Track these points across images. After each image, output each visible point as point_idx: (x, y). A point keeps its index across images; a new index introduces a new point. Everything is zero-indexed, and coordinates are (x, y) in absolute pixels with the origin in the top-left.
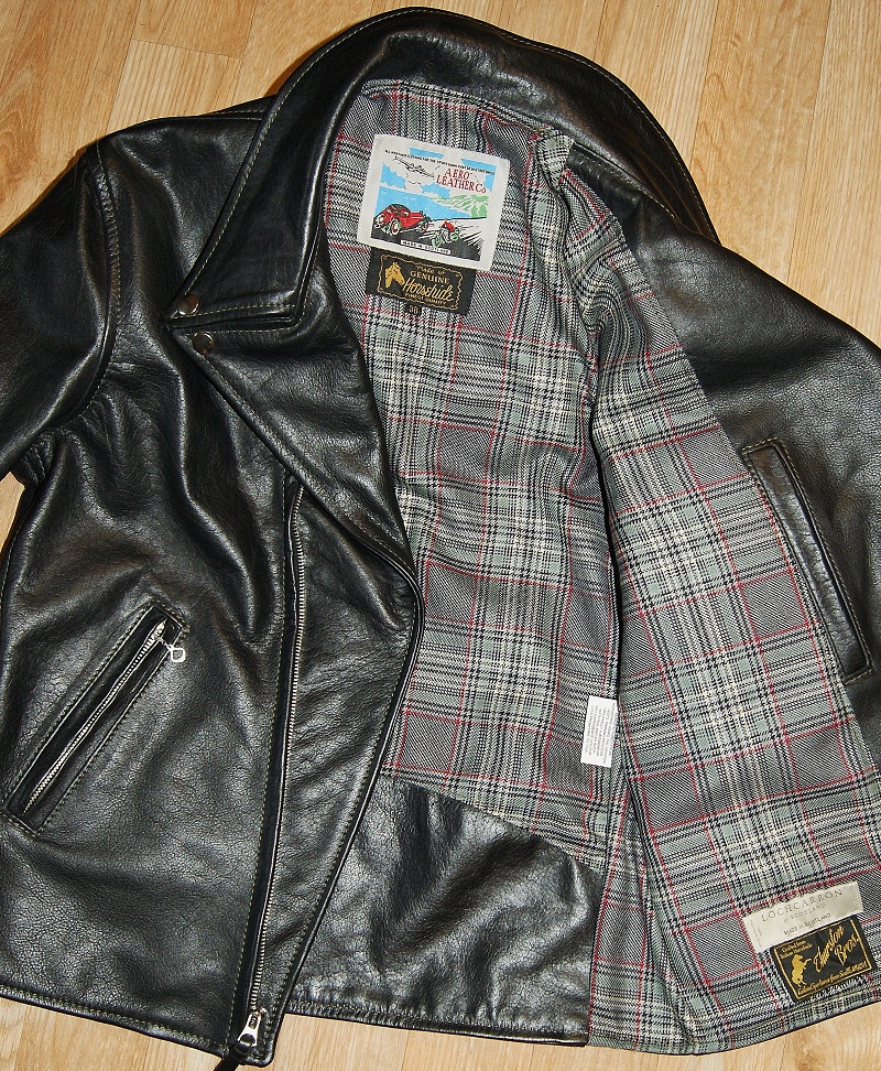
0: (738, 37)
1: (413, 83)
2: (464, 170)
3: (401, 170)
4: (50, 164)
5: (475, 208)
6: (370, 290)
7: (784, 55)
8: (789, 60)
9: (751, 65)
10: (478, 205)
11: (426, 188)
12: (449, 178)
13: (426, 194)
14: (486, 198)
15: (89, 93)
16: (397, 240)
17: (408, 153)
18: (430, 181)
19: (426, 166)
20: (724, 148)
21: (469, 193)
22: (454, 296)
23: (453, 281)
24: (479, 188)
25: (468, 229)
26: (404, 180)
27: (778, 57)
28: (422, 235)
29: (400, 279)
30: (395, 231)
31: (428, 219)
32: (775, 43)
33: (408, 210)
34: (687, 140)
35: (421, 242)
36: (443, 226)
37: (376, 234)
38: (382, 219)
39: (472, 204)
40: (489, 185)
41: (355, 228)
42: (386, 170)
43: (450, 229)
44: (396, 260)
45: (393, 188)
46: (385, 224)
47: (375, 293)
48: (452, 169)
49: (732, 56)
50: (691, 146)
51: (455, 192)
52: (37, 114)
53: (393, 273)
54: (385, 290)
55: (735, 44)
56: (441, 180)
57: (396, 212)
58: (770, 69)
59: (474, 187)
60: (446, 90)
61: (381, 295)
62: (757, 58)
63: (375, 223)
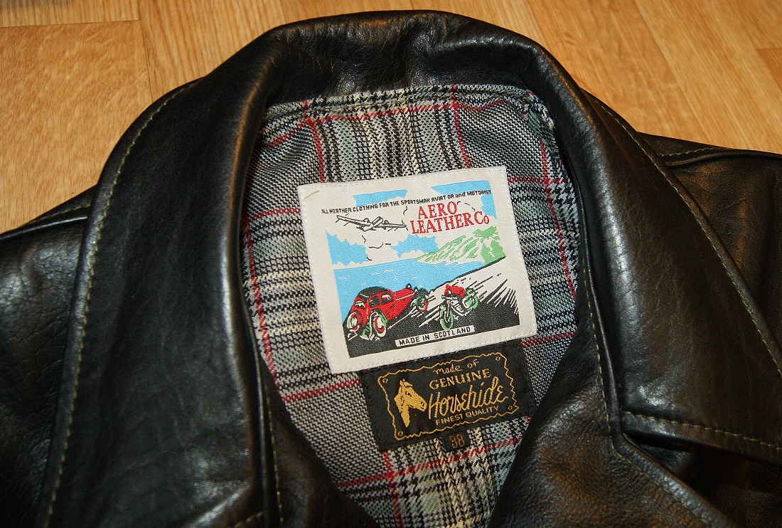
1: (330, 100)
2: (445, 202)
3: (351, 234)
5: (485, 250)
6: (385, 443)
7: (620, 41)
8: (625, 43)
9: (597, 58)
10: (488, 242)
11: (402, 248)
12: (426, 221)
13: (405, 256)
14: (493, 230)
17: (353, 204)
18: (403, 235)
21: (469, 231)
22: (506, 391)
23: (495, 369)
24: (480, 218)
25: (487, 283)
26: (364, 249)
27: (616, 45)
28: (422, 319)
29: (417, 402)
30: (381, 330)
31: (423, 292)
32: (604, 33)
33: (386, 291)
35: (425, 330)
36: (446, 294)
37: (356, 348)
38: (355, 321)
39: (479, 245)
40: (490, 208)
41: (321, 351)
42: (332, 240)
43: (459, 293)
44: (402, 376)
45: (352, 265)
46: (362, 326)
47: (394, 445)
48: (425, 206)
51: (444, 237)
53: (408, 399)
54: (407, 431)
55: (570, 43)
56: (417, 227)
57: (372, 299)
59: (472, 219)
60: (379, 94)
61: (404, 444)
63: (346, 331)
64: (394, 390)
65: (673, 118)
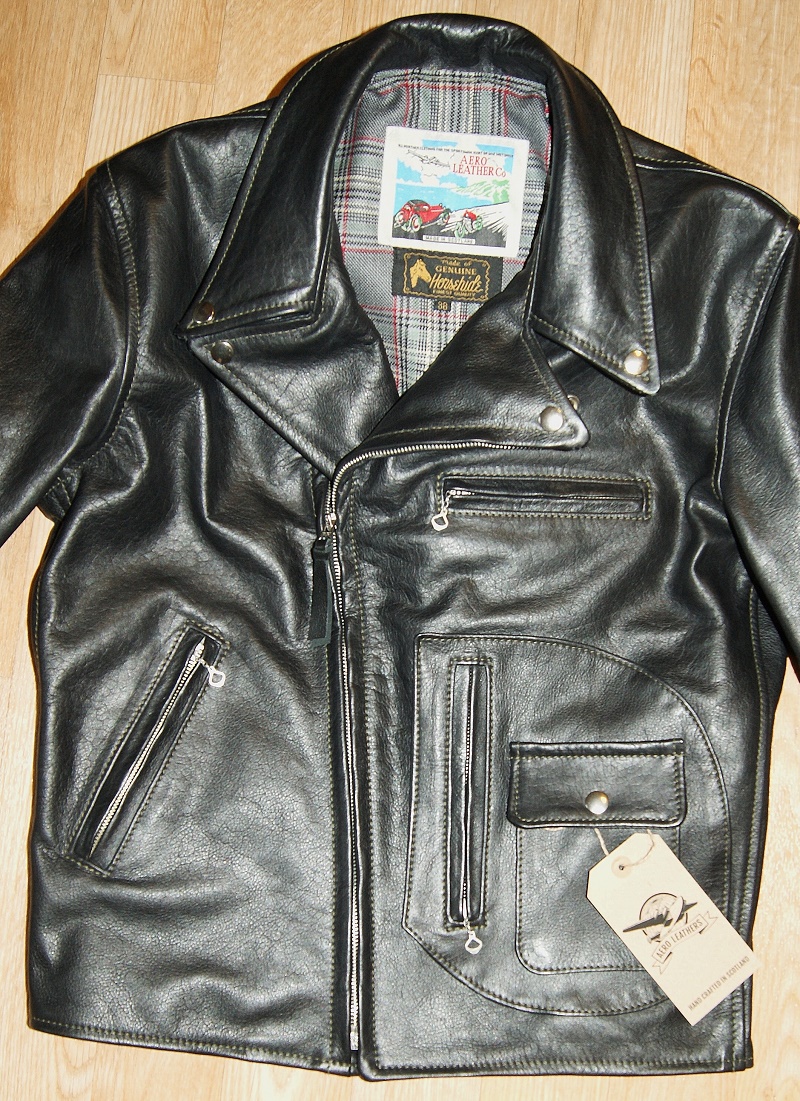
0: (719, 18)
1: (424, 71)
2: (481, 156)
3: (415, 164)
4: (29, 210)
5: (496, 194)
6: (397, 291)
7: (769, 33)
8: (773, 37)
9: (736, 47)
10: (500, 190)
11: (443, 179)
12: (465, 166)
13: (444, 185)
14: (506, 182)
15: (60, 133)
16: (419, 236)
17: (421, 145)
18: (446, 172)
19: (441, 156)
20: (717, 134)
21: (489, 179)
22: (483, 286)
23: (481, 271)
24: (499, 172)
26: (420, 174)
27: (763, 36)
28: (444, 227)
29: (426, 276)
30: (416, 227)
31: (448, 211)
32: (758, 22)
33: (427, 205)
34: (678, 129)
35: (444, 234)
36: (465, 216)
37: (398, 233)
38: (401, 217)
39: (493, 190)
40: (509, 167)
41: (375, 229)
42: (401, 165)
43: (473, 217)
44: (420, 257)
45: (410, 183)
46: (405, 221)
47: (402, 294)
48: (468, 156)
49: (715, 38)
50: (683, 134)
51: (473, 179)
52: (9, 160)
53: (419, 271)
54: (412, 290)
55: (717, 26)
56: (457, 168)
57: (416, 208)
58: (756, 49)
59: (494, 172)
61: (409, 295)
62: (742, 39)
63: (394, 222)
64: (411, 263)
65: (779, 121)
